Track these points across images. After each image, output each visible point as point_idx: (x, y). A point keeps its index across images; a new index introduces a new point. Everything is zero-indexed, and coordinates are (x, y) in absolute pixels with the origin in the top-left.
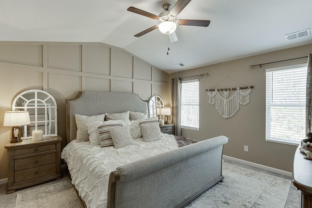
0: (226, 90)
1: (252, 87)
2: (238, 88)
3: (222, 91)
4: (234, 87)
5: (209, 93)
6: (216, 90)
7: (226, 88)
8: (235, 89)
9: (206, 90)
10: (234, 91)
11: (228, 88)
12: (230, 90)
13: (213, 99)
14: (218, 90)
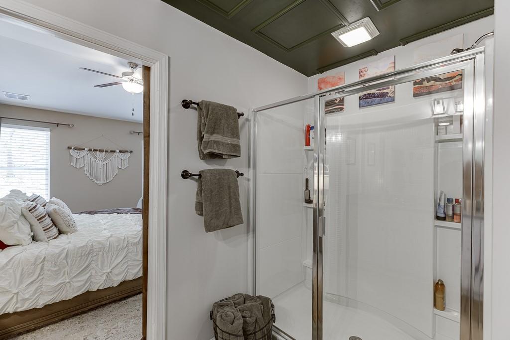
0: (101, 151)
1: (131, 152)
2: (118, 151)
3: (96, 152)
4: (113, 149)
5: (72, 152)
6: (87, 149)
7: (102, 149)
8: (113, 152)
9: (69, 148)
10: (111, 153)
11: (104, 149)
12: (107, 151)
13: (80, 161)
14: (90, 150)
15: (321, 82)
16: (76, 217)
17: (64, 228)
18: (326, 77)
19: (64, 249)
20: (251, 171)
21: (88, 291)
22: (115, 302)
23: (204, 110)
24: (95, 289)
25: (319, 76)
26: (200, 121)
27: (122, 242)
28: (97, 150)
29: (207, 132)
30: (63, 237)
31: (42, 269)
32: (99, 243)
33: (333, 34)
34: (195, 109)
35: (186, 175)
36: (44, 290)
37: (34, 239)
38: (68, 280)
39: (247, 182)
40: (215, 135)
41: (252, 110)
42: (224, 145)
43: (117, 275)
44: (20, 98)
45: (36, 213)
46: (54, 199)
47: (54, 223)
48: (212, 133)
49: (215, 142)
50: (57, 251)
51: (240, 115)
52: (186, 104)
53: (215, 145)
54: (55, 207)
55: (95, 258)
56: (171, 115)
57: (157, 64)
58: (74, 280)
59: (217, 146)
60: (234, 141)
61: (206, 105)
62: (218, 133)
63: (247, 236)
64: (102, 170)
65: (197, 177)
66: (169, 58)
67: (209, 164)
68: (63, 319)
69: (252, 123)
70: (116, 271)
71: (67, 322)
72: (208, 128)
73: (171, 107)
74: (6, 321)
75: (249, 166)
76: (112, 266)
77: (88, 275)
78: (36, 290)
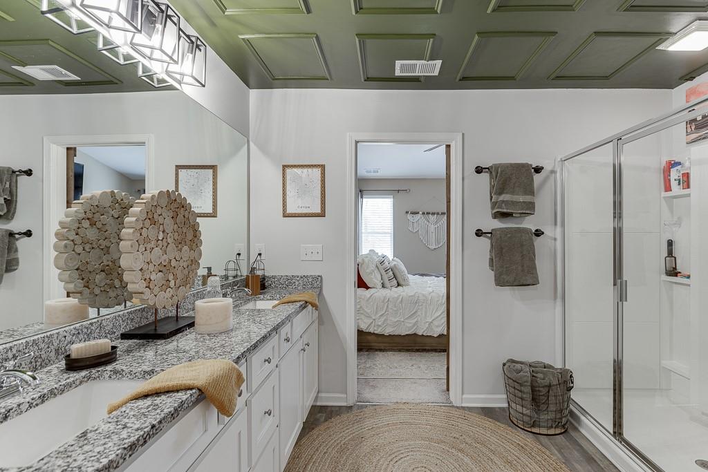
0: (433, 214)
3: (428, 215)
4: (444, 211)
5: (409, 217)
6: (421, 213)
7: (434, 212)
8: (444, 214)
9: (407, 212)
10: (442, 216)
12: (438, 214)
13: (415, 224)
14: (423, 213)
15: (689, 95)
16: (410, 277)
17: (401, 282)
18: (698, 85)
19: (400, 295)
20: (559, 229)
21: (415, 334)
22: (436, 351)
23: (494, 173)
24: (420, 334)
25: (688, 85)
26: (491, 184)
27: (441, 298)
28: (429, 213)
29: (495, 194)
30: (400, 288)
31: (387, 307)
32: (424, 295)
33: (660, 48)
34: (487, 172)
35: (479, 233)
36: (389, 322)
37: (383, 286)
38: (402, 320)
39: (553, 241)
40: (503, 195)
41: (559, 159)
42: (514, 203)
43: (437, 326)
44: (374, 172)
45: (384, 266)
46: (395, 258)
47: (395, 277)
48: (500, 194)
49: (503, 201)
50: (396, 296)
51: (538, 170)
52: (479, 170)
53: (503, 205)
54: (396, 263)
55: (420, 307)
56: (466, 181)
57: (454, 142)
58: (406, 321)
59: (505, 205)
60: (528, 198)
61: (495, 168)
62: (507, 193)
63: (555, 303)
64: (434, 234)
65: (490, 235)
66: (463, 134)
67: (501, 222)
68: (400, 351)
69: (558, 174)
70: (436, 323)
71: (402, 353)
72: (496, 190)
73: (465, 175)
74: (370, 338)
75: (556, 224)
76: (433, 318)
77: (416, 320)
78: (384, 321)
